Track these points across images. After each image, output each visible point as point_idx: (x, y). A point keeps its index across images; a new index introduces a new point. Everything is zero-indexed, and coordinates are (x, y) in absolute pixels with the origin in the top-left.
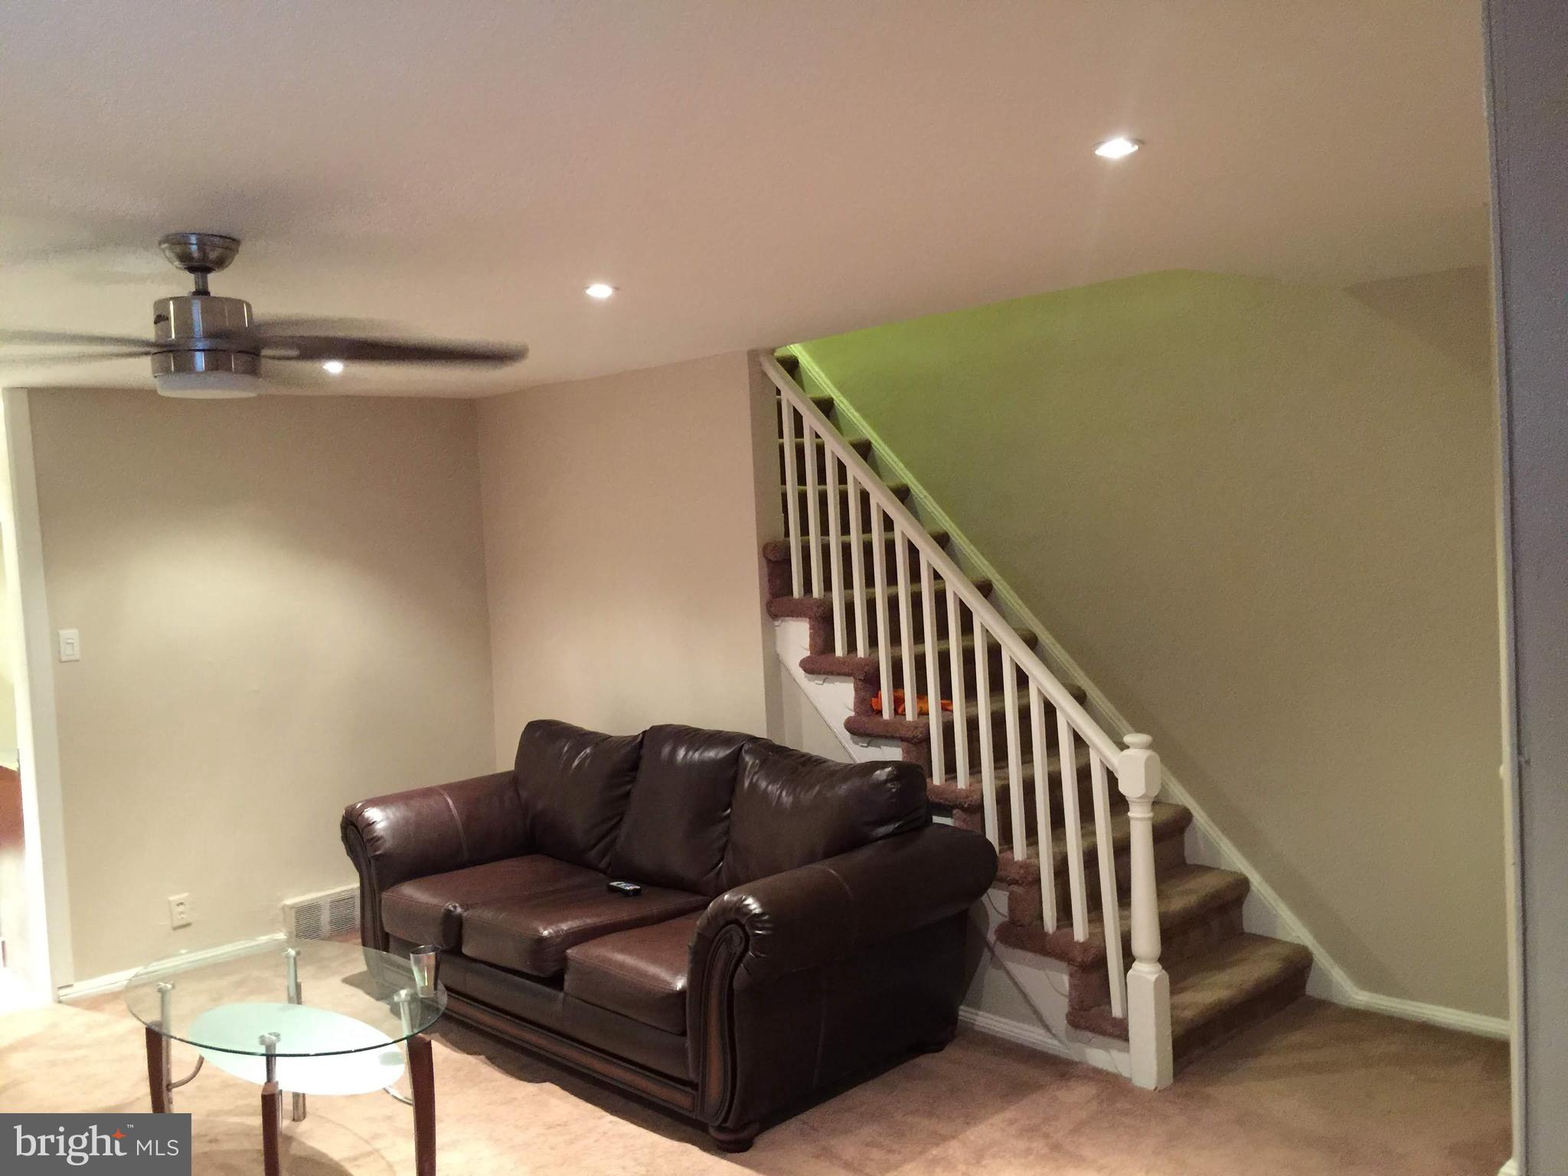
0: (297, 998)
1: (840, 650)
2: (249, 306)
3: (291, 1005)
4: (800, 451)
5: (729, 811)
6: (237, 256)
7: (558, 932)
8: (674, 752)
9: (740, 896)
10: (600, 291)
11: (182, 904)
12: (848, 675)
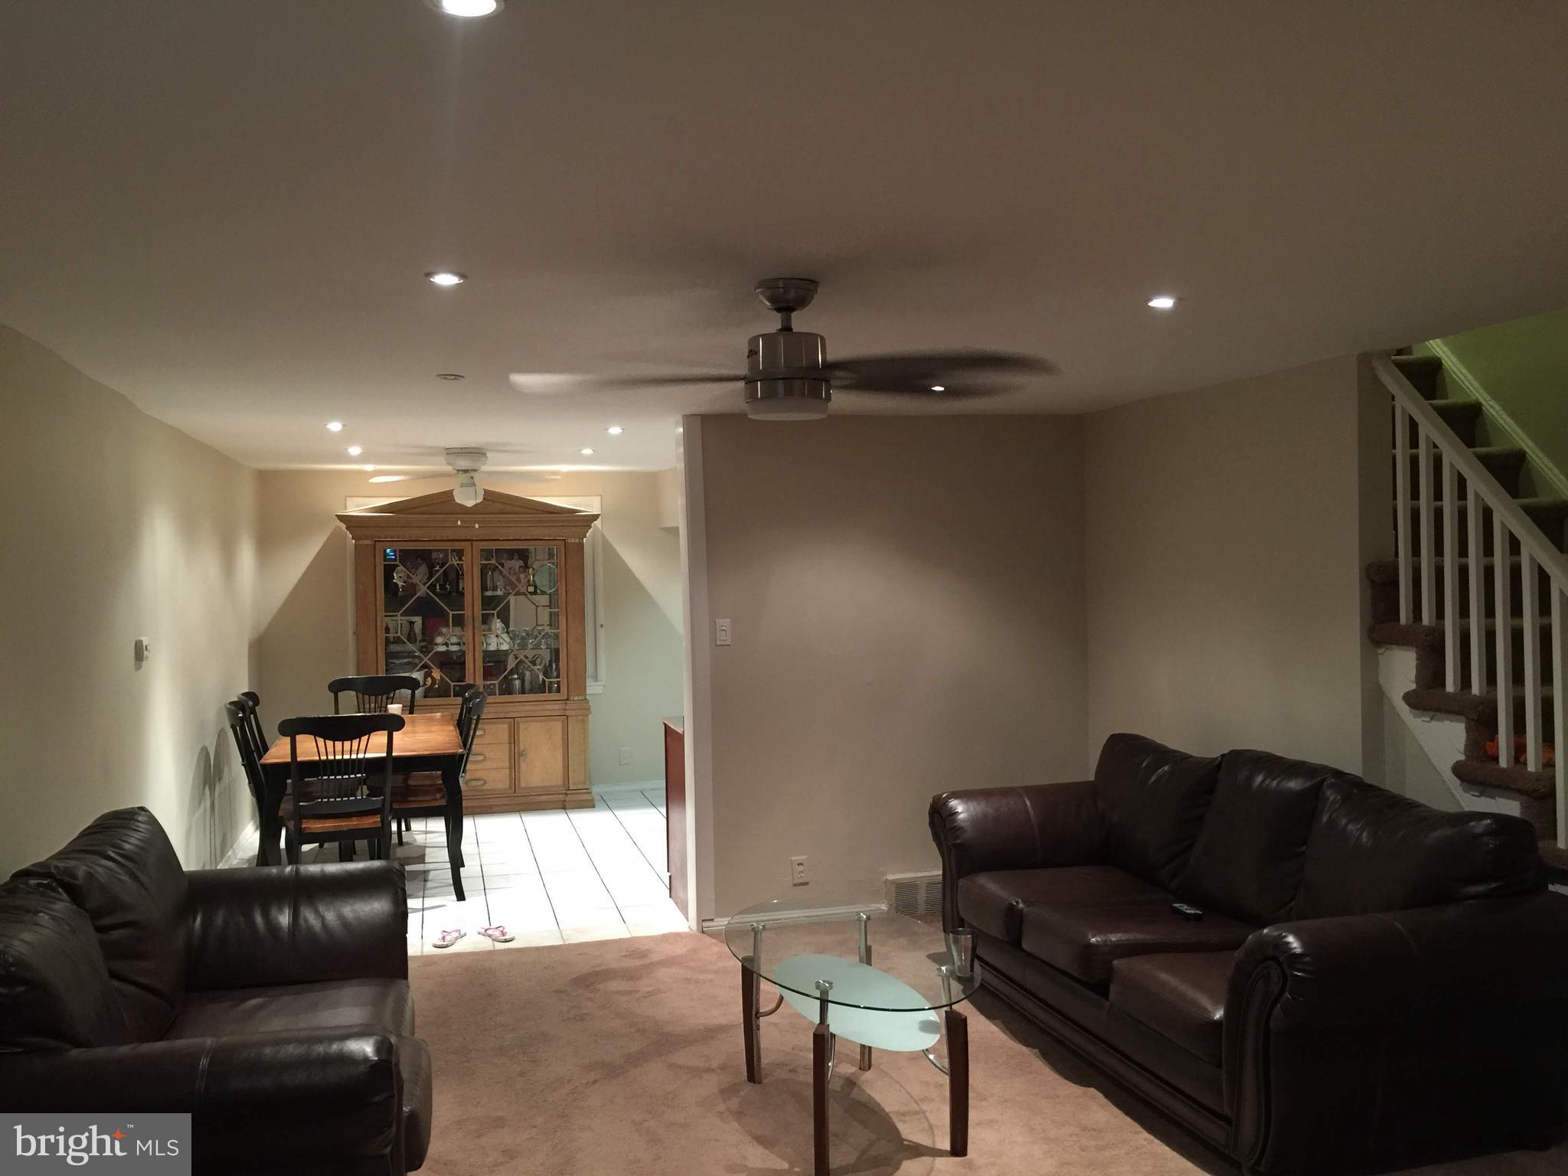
0: (867, 959)
1: (1450, 686)
2: (823, 339)
3: (861, 964)
4: (1414, 462)
5: (1304, 848)
6: (816, 296)
7: (1106, 941)
8: (1250, 778)
9: (1280, 932)
10: (1163, 303)
11: (802, 864)
12: (1459, 713)
